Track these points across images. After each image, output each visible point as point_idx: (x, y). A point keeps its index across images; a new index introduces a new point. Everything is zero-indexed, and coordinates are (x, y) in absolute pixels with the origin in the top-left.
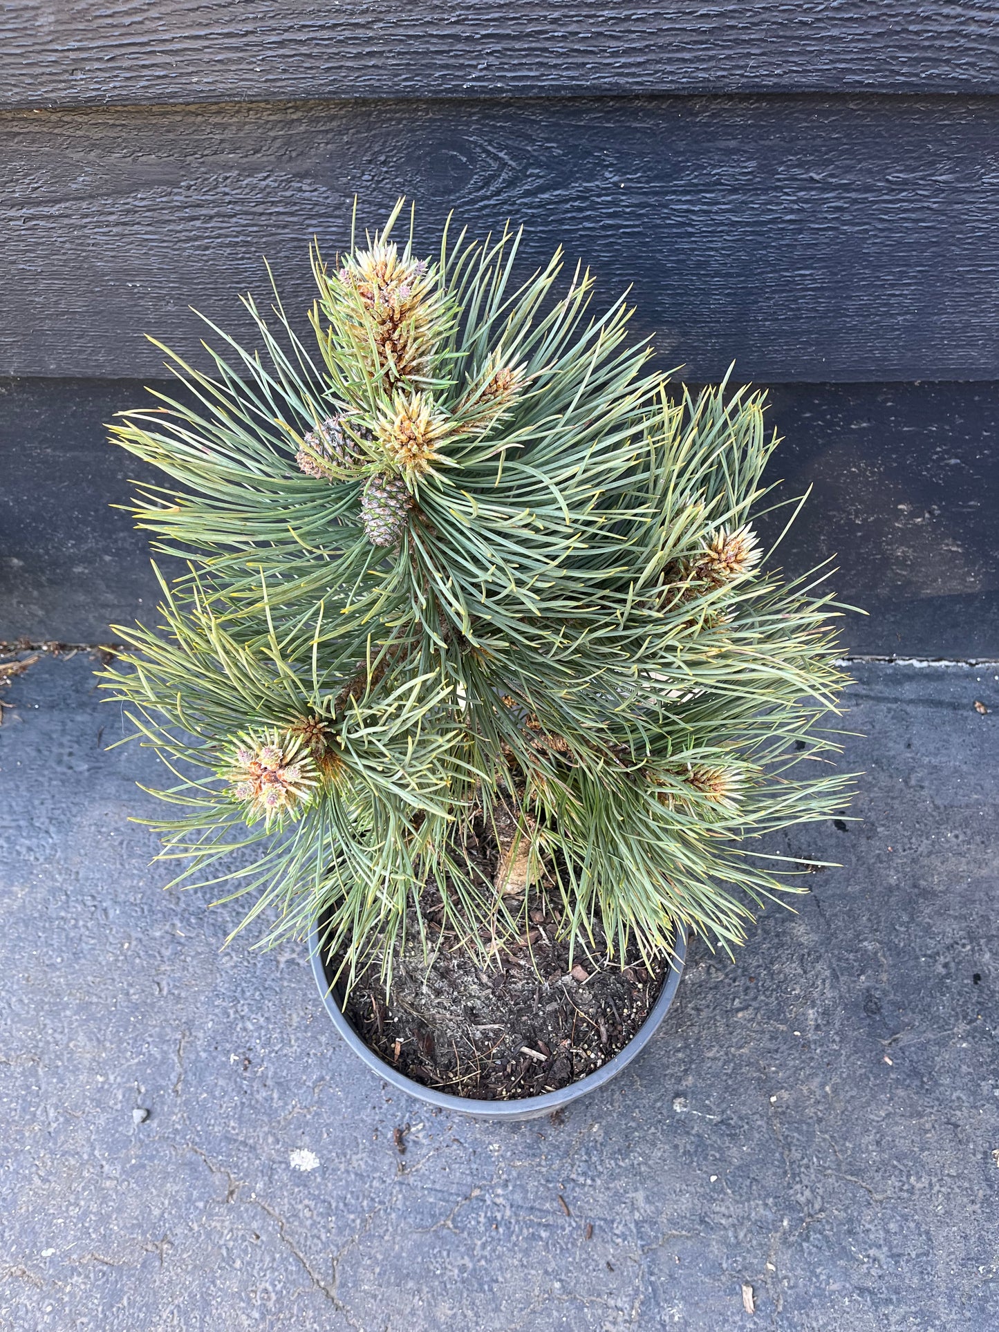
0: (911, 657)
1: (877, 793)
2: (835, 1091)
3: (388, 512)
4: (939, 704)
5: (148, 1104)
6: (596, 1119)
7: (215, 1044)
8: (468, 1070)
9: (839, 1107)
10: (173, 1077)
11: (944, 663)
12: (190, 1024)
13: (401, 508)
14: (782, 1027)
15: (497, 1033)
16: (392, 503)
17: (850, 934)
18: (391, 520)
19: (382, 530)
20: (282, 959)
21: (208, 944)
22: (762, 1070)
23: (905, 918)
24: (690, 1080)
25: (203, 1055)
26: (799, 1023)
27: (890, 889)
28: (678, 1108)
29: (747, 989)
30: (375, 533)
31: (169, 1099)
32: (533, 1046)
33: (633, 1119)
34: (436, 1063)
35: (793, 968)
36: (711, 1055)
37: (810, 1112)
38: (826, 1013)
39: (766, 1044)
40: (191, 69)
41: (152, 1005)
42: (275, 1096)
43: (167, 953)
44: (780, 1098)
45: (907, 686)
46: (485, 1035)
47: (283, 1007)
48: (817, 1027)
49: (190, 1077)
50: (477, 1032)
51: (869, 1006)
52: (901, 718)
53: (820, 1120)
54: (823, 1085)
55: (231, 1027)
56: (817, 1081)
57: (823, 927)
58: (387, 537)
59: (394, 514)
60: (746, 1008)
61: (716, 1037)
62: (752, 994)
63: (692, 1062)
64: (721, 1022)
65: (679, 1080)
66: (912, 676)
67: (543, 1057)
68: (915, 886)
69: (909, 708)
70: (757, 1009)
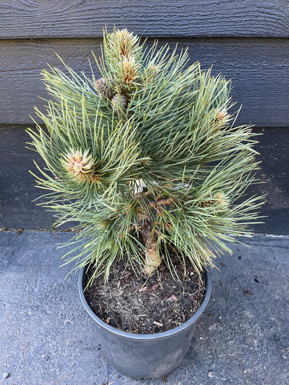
0: (271, 234)
1: (266, 271)
2: (267, 368)
4: (282, 247)
5: (9, 371)
6: (180, 380)
7: (37, 351)
9: (269, 374)
10: (20, 362)
11: (281, 236)
12: (29, 344)
14: (246, 347)
17: (265, 315)
20: (65, 322)
21: (40, 317)
22: (240, 362)
23: (283, 310)
24: (214, 365)
25: (32, 355)
26: (251, 345)
27: (276, 301)
28: (210, 376)
29: (231, 333)
31: (17, 370)
32: (158, 321)
33: (194, 380)
35: (247, 326)
36: (221, 356)
37: (259, 376)
38: (260, 341)
39: (240, 352)
41: (16, 337)
42: (57, 370)
43: (24, 319)
44: (248, 372)
45: (271, 242)
46: (140, 319)
47: (64, 339)
48: (258, 346)
49: (26, 362)
50: (137, 317)
51: (275, 338)
52: (270, 250)
53: (263, 379)
54: (263, 367)
55: (44, 345)
56: (260, 365)
57: (256, 312)
60: (232, 340)
61: (222, 350)
62: (234, 335)
63: (214, 359)
64: (223, 344)
65: (210, 366)
66: (272, 239)
67: (161, 325)
68: (284, 300)
69: (273, 248)
70: (236, 340)
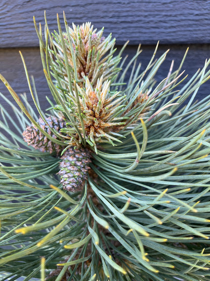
3: (75, 168)
13: (84, 167)
16: (79, 164)
18: (77, 174)
19: (71, 179)
30: (66, 182)
40: (19, 34)
58: (74, 184)
59: (79, 171)
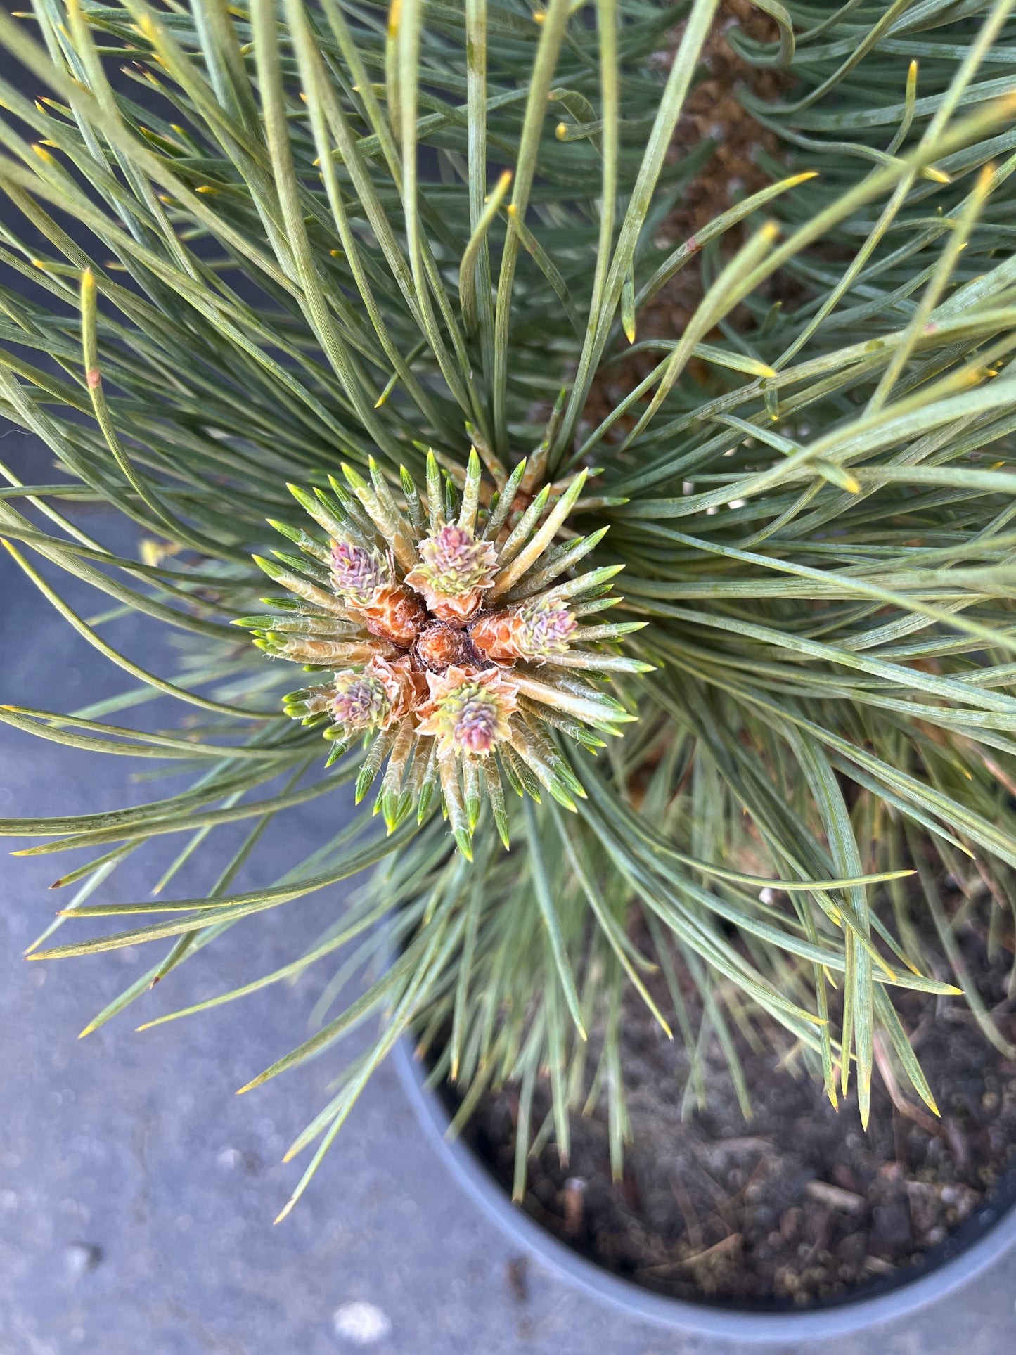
8: (711, 1238)
15: (755, 1156)
32: (827, 1178)
34: (649, 1227)
46: (732, 1162)
50: (715, 1156)
67: (851, 1201)
